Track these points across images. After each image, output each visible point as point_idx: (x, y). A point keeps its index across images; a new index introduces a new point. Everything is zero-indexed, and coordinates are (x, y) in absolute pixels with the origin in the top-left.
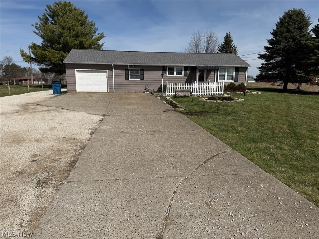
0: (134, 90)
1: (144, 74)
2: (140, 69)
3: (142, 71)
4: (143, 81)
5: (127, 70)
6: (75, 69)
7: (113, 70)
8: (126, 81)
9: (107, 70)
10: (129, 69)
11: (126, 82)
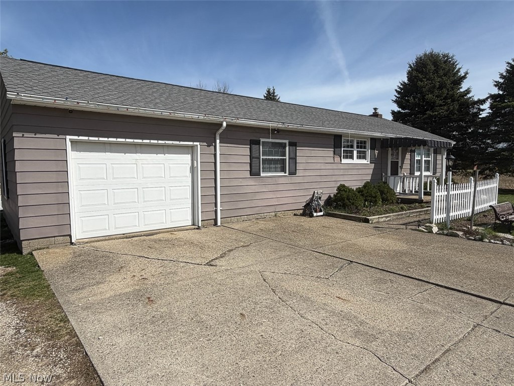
0: (272, 209)
1: (296, 156)
2: (287, 142)
3: (293, 148)
4: (294, 179)
5: (254, 143)
6: (68, 137)
7: (218, 141)
8: (252, 182)
9: (198, 143)
10: (262, 140)
11: (252, 184)
